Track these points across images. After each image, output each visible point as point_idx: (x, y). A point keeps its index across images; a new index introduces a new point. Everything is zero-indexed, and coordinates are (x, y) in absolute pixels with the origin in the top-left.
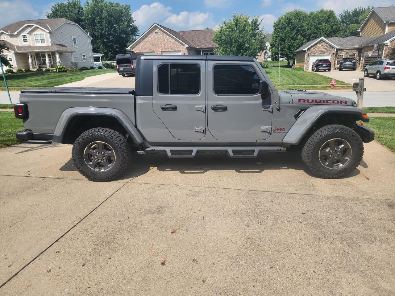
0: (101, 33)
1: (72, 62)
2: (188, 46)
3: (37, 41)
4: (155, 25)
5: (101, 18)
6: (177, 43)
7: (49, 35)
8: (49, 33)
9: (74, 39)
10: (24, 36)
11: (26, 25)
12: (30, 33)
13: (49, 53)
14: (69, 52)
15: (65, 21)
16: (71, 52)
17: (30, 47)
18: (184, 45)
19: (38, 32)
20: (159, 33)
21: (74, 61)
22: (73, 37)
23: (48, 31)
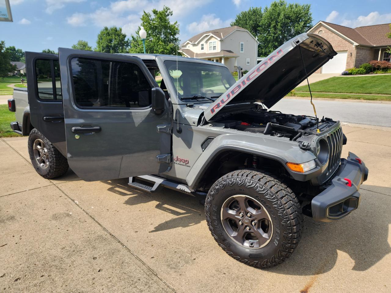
0: (274, 37)
1: (235, 66)
2: (357, 44)
3: (210, 48)
4: (320, 23)
5: (277, 22)
6: (344, 41)
7: (219, 43)
8: (220, 40)
9: (242, 45)
10: (202, 45)
11: (205, 35)
12: (206, 42)
13: (217, 59)
14: (233, 57)
15: (236, 28)
16: (236, 57)
17: (205, 54)
18: (352, 44)
19: (213, 40)
20: (323, 32)
21: (236, 65)
22: (241, 43)
23: (219, 39)
